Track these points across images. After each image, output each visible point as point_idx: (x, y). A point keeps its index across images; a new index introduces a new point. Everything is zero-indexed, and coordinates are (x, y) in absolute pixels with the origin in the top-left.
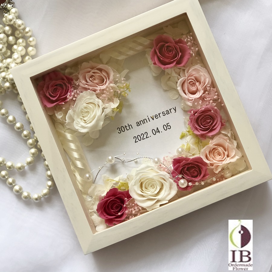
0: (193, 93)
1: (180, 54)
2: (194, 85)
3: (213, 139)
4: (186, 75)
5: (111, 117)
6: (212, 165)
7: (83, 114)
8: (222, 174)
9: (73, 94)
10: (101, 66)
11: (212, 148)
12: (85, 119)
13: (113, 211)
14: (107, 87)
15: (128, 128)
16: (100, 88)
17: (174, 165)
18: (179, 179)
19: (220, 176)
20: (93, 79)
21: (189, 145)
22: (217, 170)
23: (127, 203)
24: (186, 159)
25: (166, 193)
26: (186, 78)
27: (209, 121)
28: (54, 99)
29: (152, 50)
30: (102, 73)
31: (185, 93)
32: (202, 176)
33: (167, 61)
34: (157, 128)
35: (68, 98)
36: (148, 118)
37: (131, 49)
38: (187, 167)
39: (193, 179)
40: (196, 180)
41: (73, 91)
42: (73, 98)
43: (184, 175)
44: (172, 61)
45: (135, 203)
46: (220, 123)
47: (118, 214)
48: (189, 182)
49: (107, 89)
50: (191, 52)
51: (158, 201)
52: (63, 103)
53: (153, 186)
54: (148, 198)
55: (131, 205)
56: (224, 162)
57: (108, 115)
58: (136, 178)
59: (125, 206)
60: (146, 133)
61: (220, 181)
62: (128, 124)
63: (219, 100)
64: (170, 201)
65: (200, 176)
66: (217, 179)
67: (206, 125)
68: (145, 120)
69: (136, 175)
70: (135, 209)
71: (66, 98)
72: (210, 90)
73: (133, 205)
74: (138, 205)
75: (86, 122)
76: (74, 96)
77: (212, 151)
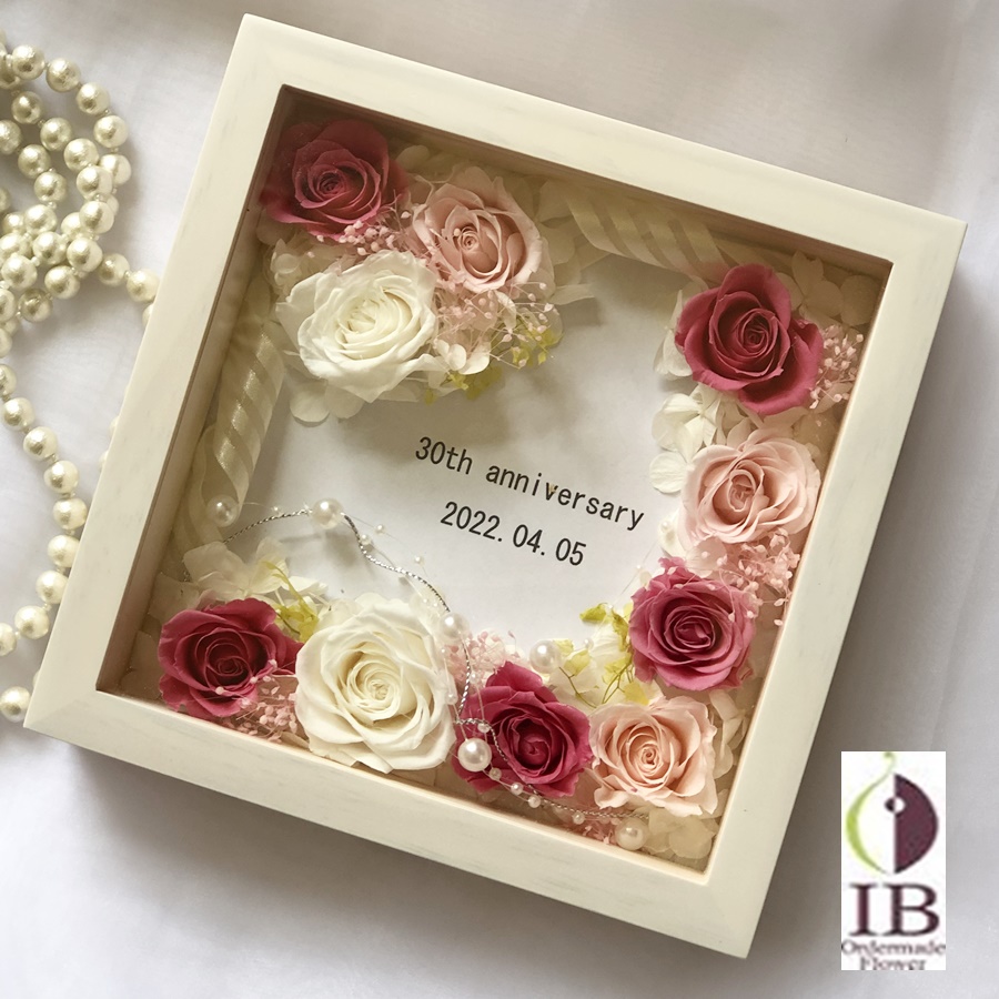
0: (726, 517)
1: (778, 371)
2: (746, 496)
3: (668, 698)
4: (744, 449)
5: (431, 390)
6: (605, 770)
7: (353, 315)
8: (615, 822)
9: (370, 232)
10: (516, 213)
11: (643, 724)
12: (350, 335)
13: (207, 668)
14: (484, 295)
15: (455, 461)
16: (466, 280)
17: (495, 680)
18: (471, 732)
19: (605, 822)
20: (465, 235)
21: (585, 658)
22: (607, 797)
23: (267, 679)
24: (544, 694)
25: (404, 744)
26: (740, 456)
27: (702, 635)
28: (307, 205)
29: (708, 291)
30: (505, 238)
31: (701, 496)
32: (548, 779)
33: (721, 358)
34: (540, 532)
35: (344, 234)
36: (538, 481)
37: (647, 238)
38: (524, 717)
39: (516, 767)
40: (523, 778)
41: (377, 224)
42: (359, 245)
43: (497, 734)
44: (737, 371)
45: (289, 699)
46: (729, 670)
47: (217, 686)
48: (497, 761)
49: (482, 301)
50: (814, 394)
51: (362, 746)
52: (320, 238)
53: (382, 691)
54: (341, 714)
55: (274, 691)
56: (645, 794)
57: (427, 378)
58: (354, 627)
59: (254, 680)
60: (494, 521)
61: (591, 835)
62: (465, 451)
63: (779, 602)
64: (395, 775)
65: (542, 774)
66: (586, 823)
67: (684, 642)
68: (524, 480)
69: (359, 618)
70: (275, 715)
71: (340, 230)
72: (779, 547)
73: (281, 698)
74: (293, 710)
75: (345, 345)
76: (369, 241)
77: (640, 732)
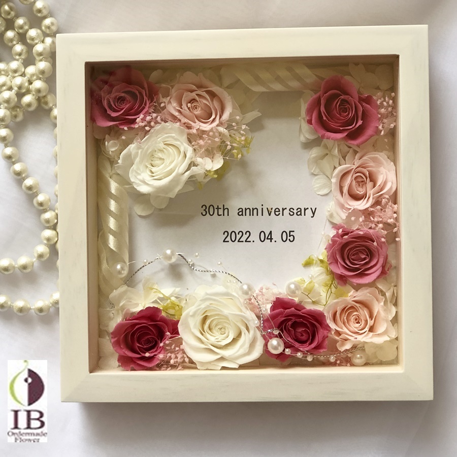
0: (357, 198)
1: (360, 122)
2: (363, 185)
3: (357, 291)
4: (355, 163)
5: (200, 182)
6: (338, 333)
7: (152, 159)
8: (349, 355)
9: (148, 118)
10: (215, 89)
11: (349, 306)
12: (154, 169)
13: (138, 346)
14: (211, 130)
15: (221, 212)
16: (200, 126)
17: (273, 308)
18: (271, 336)
19: (344, 356)
20: (193, 105)
21: (312, 284)
22: (343, 345)
23: (167, 342)
24: (299, 307)
25: (242, 351)
26: (354, 167)
27: (363, 257)
28: (114, 115)
29: (315, 96)
30: (212, 101)
31: (342, 192)
32: (313, 345)
33: (333, 125)
34: (271, 232)
35: (136, 123)
36: (262, 209)
37: (278, 79)
38: (293, 321)
39: (297, 345)
40: (301, 349)
41: (150, 113)
42: (145, 126)
43: (283, 333)
44: (341, 128)
45: (181, 348)
46: (381, 268)
47: (145, 353)
48: (287, 346)
49: (211, 134)
50: (380, 127)
51: (222, 359)
52: (126, 128)
53: (223, 330)
54: (206, 347)
55: (173, 347)
56: (361, 338)
57: (195, 177)
58: (199, 305)
59: (161, 345)
60: (248, 233)
61: (340, 365)
62: (224, 205)
63: (395, 230)
64: (242, 367)
65: (310, 344)
66: (336, 360)
67: (356, 262)
68: (256, 210)
69: (201, 300)
70: (176, 357)
71: (134, 121)
72: (387, 204)
73: (177, 349)
74: (184, 353)
75: (153, 175)
76: (149, 122)
77: (348, 310)
